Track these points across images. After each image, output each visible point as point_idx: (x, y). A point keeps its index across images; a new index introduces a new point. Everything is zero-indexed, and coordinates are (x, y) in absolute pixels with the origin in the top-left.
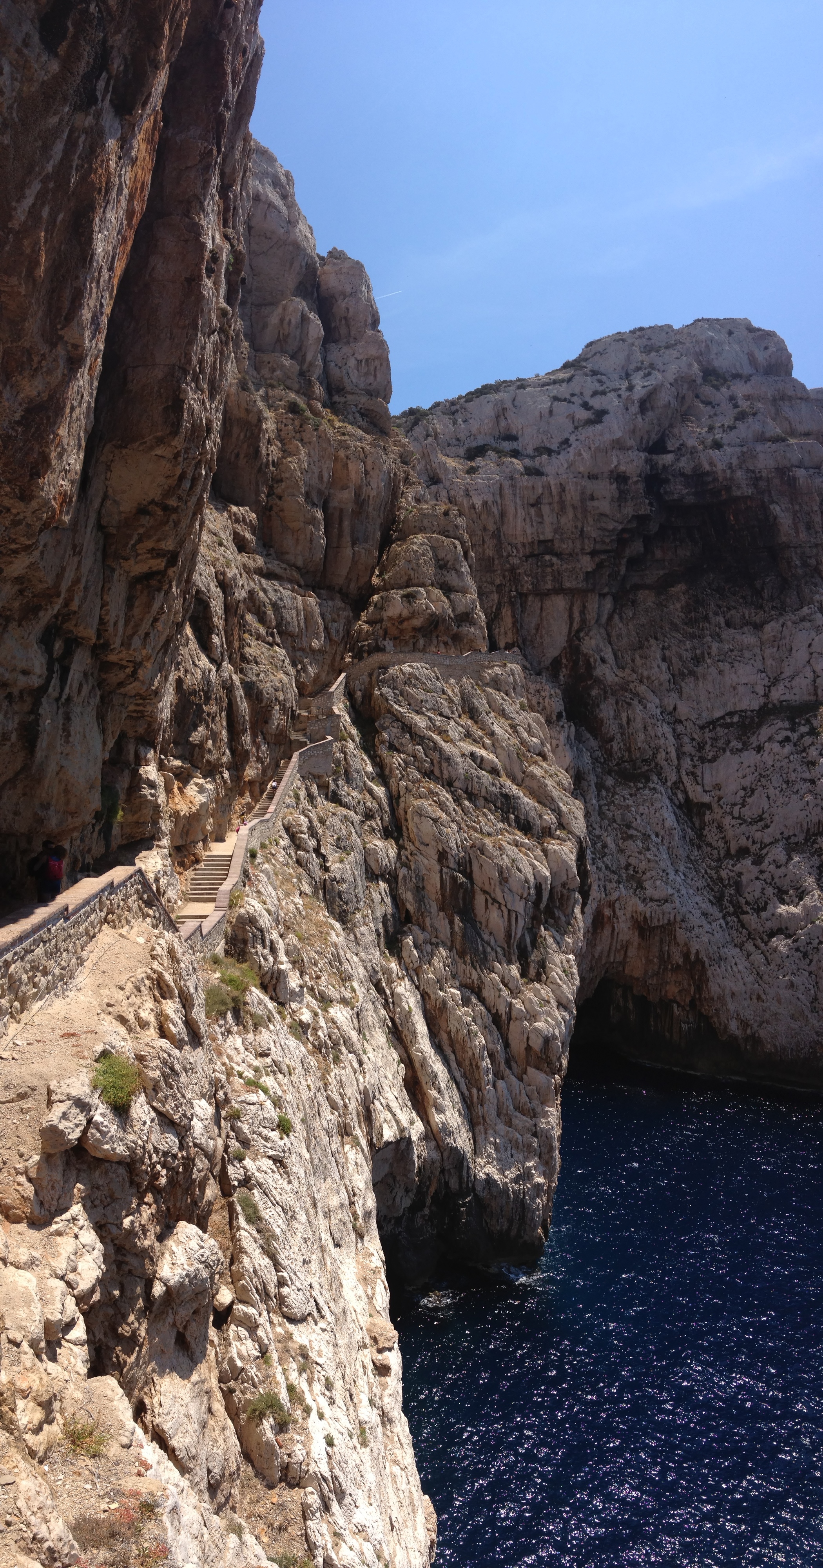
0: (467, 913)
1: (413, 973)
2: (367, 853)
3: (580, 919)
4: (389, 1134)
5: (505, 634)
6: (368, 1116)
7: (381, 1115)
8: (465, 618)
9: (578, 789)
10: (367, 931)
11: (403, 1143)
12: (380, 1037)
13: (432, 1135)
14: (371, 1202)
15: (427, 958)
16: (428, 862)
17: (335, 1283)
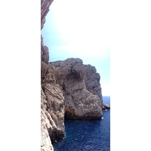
0: (54, 107)
1: (49, 112)
2: (44, 102)
3: (64, 107)
4: (49, 127)
5: (58, 82)
6: (47, 126)
7: (48, 126)
8: (54, 81)
9: (64, 96)
10: (44, 109)
11: (50, 128)
12: (47, 119)
13: (53, 127)
14: (48, 134)
15: (51, 111)
16: (50, 102)
17: (46, 142)
